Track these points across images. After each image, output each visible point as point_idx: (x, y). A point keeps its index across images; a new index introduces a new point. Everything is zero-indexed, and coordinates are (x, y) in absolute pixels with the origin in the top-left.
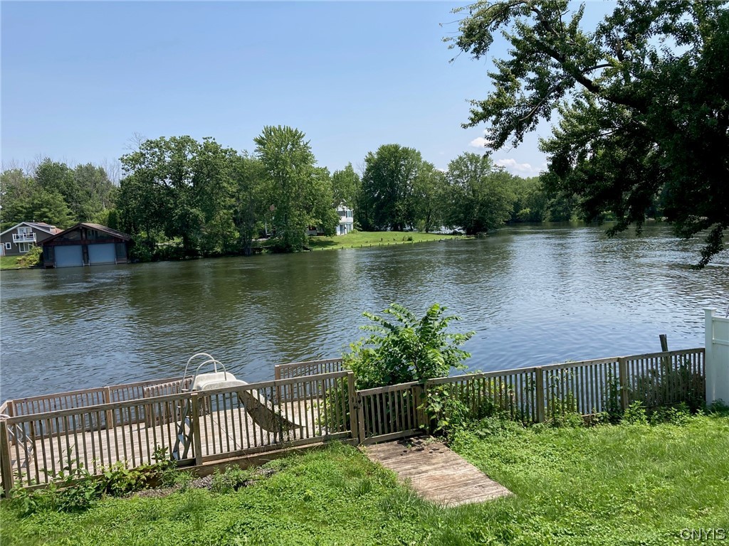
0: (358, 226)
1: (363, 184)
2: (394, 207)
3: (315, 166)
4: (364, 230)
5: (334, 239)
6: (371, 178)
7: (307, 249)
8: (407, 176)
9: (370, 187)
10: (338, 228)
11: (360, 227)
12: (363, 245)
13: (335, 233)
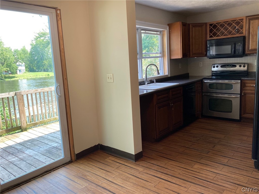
0: (28, 70)
1: (30, 54)
2: (43, 63)
4: (30, 72)
5: (16, 75)
6: (33, 52)
7: (3, 80)
8: (48, 51)
9: (33, 55)
10: (18, 71)
11: (29, 71)
12: (29, 78)
13: (16, 73)
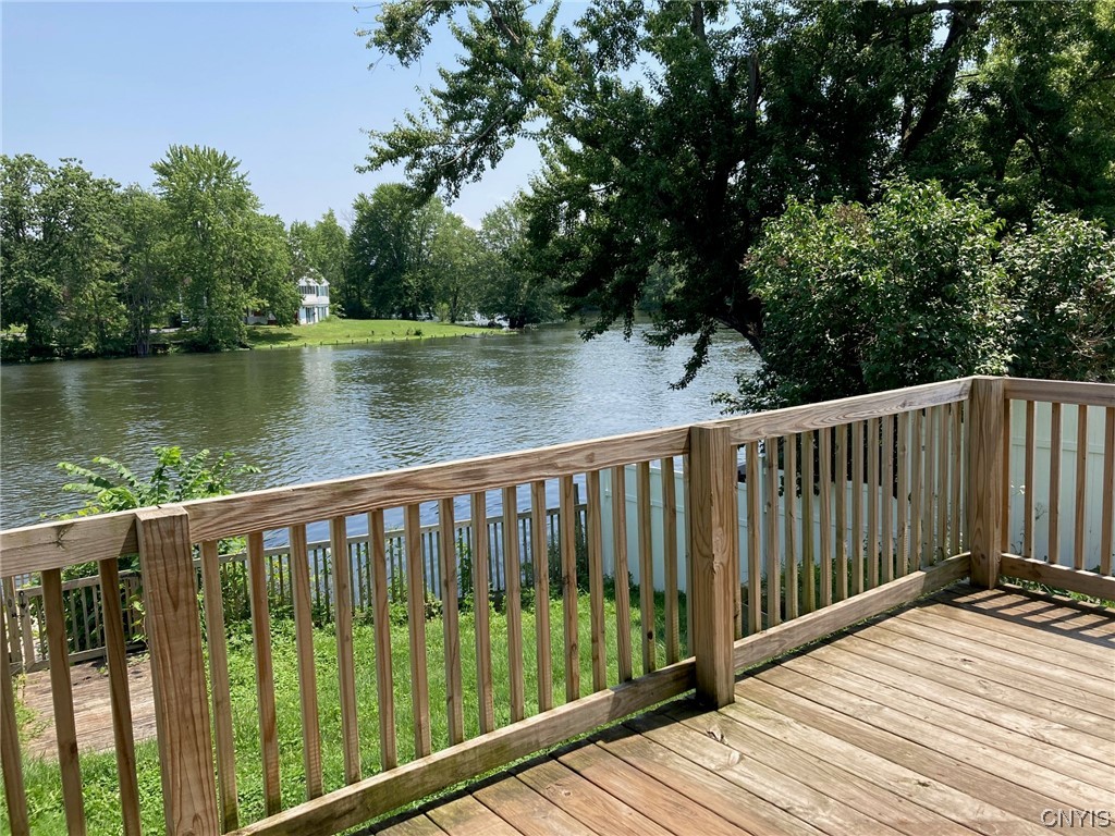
0: (339, 310)
1: (351, 244)
2: (401, 281)
3: (260, 212)
4: (349, 317)
5: (294, 330)
6: (364, 235)
7: (245, 347)
8: (422, 234)
9: (363, 249)
10: (302, 312)
11: (343, 312)
12: (340, 341)
13: (295, 319)
